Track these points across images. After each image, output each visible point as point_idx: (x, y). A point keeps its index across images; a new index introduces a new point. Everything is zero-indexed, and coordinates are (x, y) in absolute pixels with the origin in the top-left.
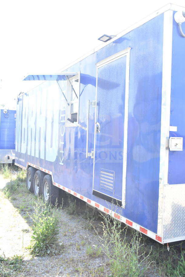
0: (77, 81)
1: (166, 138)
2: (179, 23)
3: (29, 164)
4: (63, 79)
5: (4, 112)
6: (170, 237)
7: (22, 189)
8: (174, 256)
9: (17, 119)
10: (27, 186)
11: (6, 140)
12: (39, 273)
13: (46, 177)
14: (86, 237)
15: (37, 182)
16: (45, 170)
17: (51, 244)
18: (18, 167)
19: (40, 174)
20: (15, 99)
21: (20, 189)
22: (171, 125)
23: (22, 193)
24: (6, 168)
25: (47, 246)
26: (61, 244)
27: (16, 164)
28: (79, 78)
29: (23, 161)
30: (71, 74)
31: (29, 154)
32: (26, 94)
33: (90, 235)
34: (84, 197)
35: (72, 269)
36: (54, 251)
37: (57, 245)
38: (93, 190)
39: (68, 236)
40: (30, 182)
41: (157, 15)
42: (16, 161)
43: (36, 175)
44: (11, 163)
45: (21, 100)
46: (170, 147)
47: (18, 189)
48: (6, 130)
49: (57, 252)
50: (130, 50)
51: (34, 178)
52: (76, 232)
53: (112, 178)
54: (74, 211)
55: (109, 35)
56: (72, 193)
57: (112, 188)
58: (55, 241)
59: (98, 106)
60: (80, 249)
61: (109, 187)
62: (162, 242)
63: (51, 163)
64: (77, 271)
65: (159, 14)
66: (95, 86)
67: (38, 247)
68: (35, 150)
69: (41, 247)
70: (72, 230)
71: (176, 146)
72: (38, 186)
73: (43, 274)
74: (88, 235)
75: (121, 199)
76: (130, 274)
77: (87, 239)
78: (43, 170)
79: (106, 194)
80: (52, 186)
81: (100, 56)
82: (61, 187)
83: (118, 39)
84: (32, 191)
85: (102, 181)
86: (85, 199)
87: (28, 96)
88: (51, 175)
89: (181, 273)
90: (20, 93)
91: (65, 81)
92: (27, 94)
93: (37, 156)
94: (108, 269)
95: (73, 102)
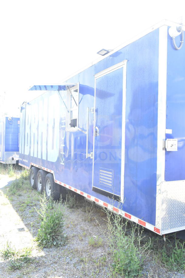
0: (76, 91)
1: (163, 139)
2: (173, 37)
3: (32, 164)
4: (63, 90)
5: (9, 120)
6: (168, 229)
7: (26, 186)
8: (168, 245)
9: (20, 126)
10: (30, 183)
11: (10, 143)
12: (47, 264)
13: (48, 175)
14: (86, 228)
15: (40, 180)
16: (47, 170)
17: (57, 236)
18: (21, 167)
19: (43, 173)
20: (19, 108)
21: (25, 186)
22: (167, 128)
23: (27, 190)
24: (12, 167)
25: (54, 238)
26: (65, 235)
27: (19, 164)
28: (78, 88)
29: (27, 161)
30: (71, 85)
31: (32, 155)
32: (28, 103)
33: (90, 226)
34: (84, 193)
35: (77, 259)
36: (59, 243)
37: (62, 237)
38: (93, 186)
39: (71, 228)
40: (33, 180)
41: (152, 30)
42: (20, 161)
43: (38, 173)
44: (15, 163)
45: (24, 108)
46: (166, 148)
47: (22, 186)
48: (11, 135)
49: (62, 243)
50: (127, 62)
51: (37, 176)
52: (77, 224)
53: (111, 176)
54: (73, 205)
55: (107, 49)
56: (73, 189)
57: (111, 185)
58: (61, 233)
59: (96, 113)
60: (82, 240)
61: (108, 184)
62: (161, 233)
63: (52, 163)
64: (82, 261)
65: (154, 29)
66: (94, 96)
67: (45, 239)
68: (37, 152)
69: (48, 239)
70: (74, 222)
71: (172, 147)
72: (41, 183)
73: (52, 265)
74: (88, 227)
75: (120, 194)
76: (132, 263)
77: (88, 230)
78: (45, 169)
79: (105, 190)
80: (53, 184)
81: (97, 68)
82: (63, 184)
83: (114, 53)
84: (35, 187)
85: (101, 179)
86: (85, 195)
87: (31, 104)
88: (52, 174)
89: (175, 261)
90: (24, 103)
91: (65, 91)
92: (30, 103)
93: (40, 157)
94: (110, 258)
95: (72, 109)
